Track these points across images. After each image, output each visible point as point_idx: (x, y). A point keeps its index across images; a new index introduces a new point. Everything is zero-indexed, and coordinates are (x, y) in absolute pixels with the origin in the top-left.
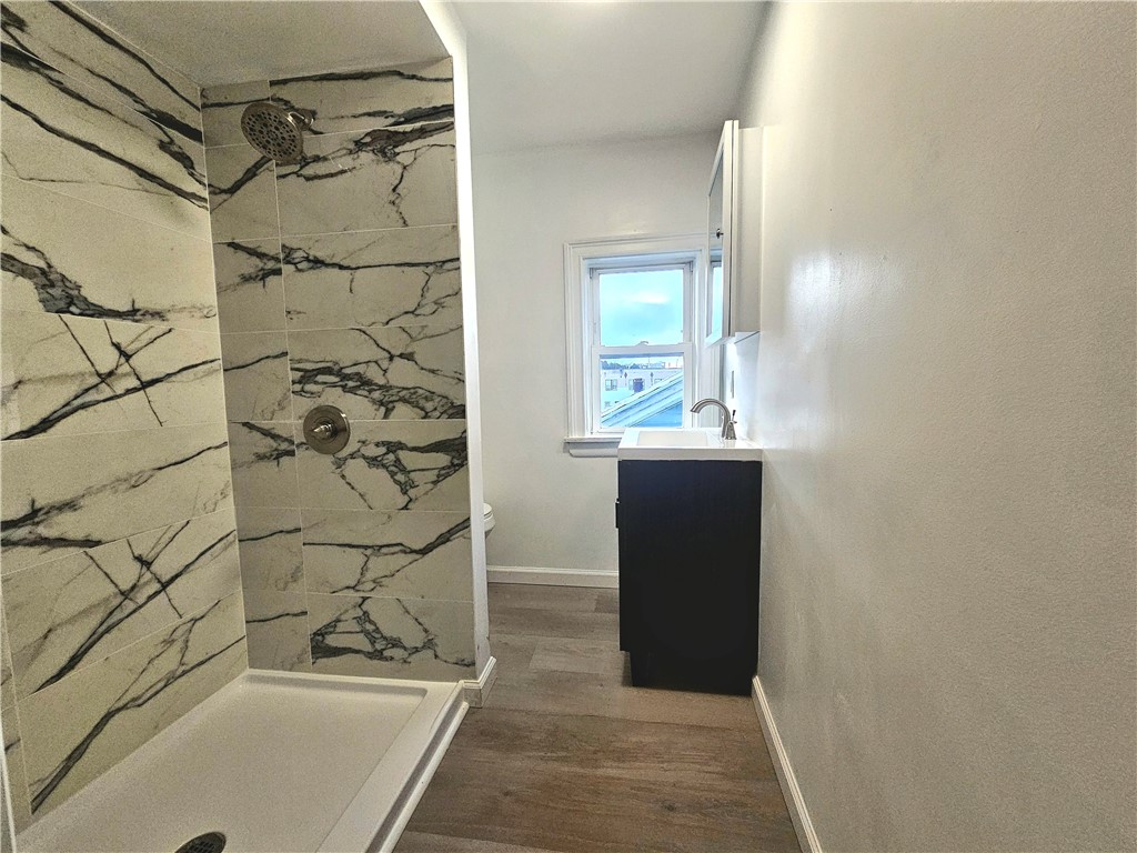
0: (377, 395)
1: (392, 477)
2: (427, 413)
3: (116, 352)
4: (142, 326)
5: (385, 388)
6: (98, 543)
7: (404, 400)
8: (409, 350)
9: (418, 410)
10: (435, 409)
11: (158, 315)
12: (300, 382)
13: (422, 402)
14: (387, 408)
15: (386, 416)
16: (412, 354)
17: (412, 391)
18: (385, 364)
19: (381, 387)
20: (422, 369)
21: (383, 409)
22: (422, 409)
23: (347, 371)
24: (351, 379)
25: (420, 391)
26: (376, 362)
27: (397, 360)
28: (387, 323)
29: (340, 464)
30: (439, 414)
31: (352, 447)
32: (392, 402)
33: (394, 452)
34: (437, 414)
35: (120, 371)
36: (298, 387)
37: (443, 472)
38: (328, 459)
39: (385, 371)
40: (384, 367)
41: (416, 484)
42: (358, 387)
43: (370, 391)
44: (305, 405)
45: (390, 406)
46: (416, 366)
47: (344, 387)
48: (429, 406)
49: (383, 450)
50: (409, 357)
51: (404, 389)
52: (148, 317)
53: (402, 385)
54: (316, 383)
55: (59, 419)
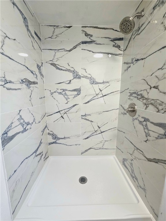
0: (145, 101)
1: (144, 129)
2: (159, 110)
3: (99, 90)
4: (104, 85)
5: (147, 99)
6: (93, 122)
7: (152, 104)
8: (157, 85)
9: (156, 109)
10: (162, 109)
11: (108, 82)
12: (130, 96)
13: (158, 106)
14: (146, 106)
15: (146, 109)
16: (158, 86)
17: (155, 101)
18: (148, 90)
19: (146, 99)
20: (160, 92)
21: (145, 106)
22: (158, 108)
23: (139, 93)
24: (139, 96)
25: (158, 101)
26: (146, 90)
27: (152, 89)
28: (152, 75)
29: (133, 120)
30: (163, 112)
31: (136, 116)
32: (148, 104)
33: (146, 122)
34: (163, 111)
35: (100, 93)
36: (129, 97)
37: (160, 136)
38: (132, 118)
39: (148, 93)
40: (148, 92)
41: (150, 135)
42: (140, 98)
43: (143, 100)
44: (129, 102)
45: (147, 105)
46: (158, 91)
47: (137, 98)
48: (160, 108)
49: (143, 120)
50: (156, 87)
51: (153, 100)
52: (106, 83)
53: (152, 98)
54: (132, 96)
55: (90, 101)
